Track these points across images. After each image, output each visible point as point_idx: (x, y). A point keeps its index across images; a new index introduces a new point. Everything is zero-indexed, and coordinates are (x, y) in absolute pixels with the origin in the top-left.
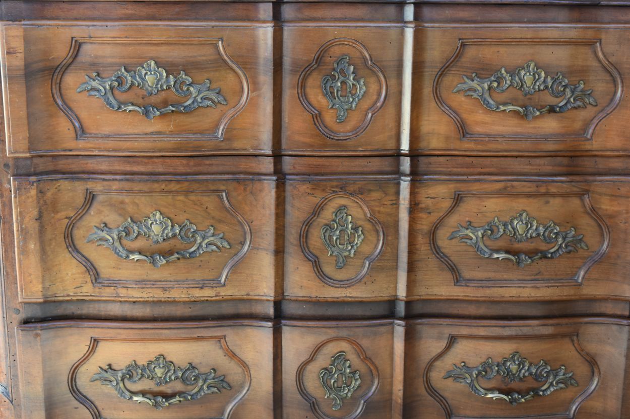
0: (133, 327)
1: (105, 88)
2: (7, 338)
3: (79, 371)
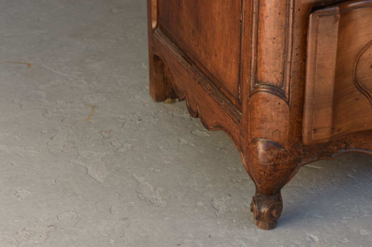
2: (291, 29)
3: (361, 58)
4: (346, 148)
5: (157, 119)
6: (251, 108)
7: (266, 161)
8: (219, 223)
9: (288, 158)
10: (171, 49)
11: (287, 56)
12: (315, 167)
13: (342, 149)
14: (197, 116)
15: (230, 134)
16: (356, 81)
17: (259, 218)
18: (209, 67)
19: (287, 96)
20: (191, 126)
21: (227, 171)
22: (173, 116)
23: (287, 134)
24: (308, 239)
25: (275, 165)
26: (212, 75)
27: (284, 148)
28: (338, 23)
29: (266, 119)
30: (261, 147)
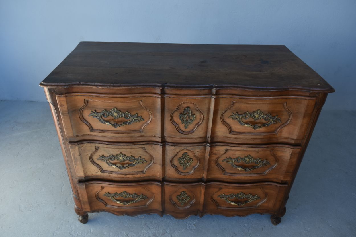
1: (99, 116)
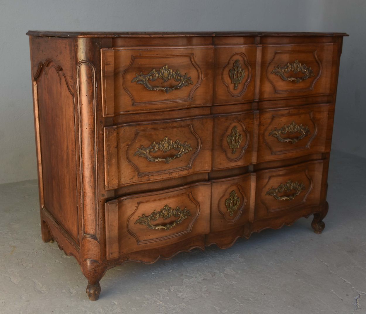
0: (157, 194)
1: (146, 80)
2: (97, 210)
3: (130, 220)
4: (127, 260)
5: (45, 251)
6: (83, 245)
7: (91, 269)
8: (72, 299)
9: (101, 267)
10: (50, 218)
11: (97, 222)
12: (117, 269)
13: (125, 261)
14: (62, 249)
15: (76, 257)
16: (129, 231)
17: (90, 295)
18: (66, 226)
19: (98, 239)
20: (61, 254)
21: (77, 274)
22: (53, 249)
23: (100, 256)
24: (113, 304)
25: (95, 270)
26: (68, 230)
27: (99, 262)
28: (117, 206)
29: (90, 250)
30: (88, 263)
